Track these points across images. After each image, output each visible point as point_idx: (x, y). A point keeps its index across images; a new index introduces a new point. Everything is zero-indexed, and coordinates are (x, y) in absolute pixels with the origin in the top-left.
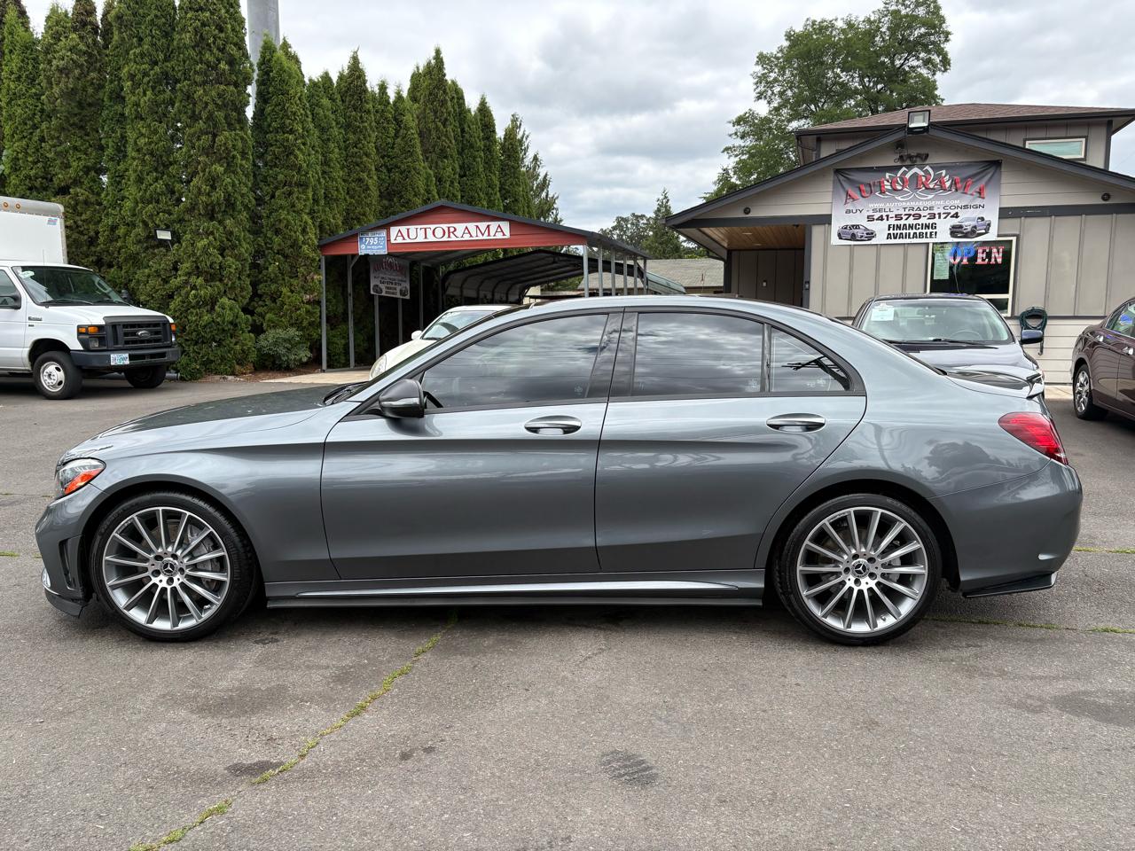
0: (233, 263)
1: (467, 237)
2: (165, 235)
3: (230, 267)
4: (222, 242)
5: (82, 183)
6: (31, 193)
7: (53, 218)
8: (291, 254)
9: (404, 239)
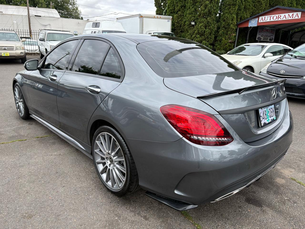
0: (208, 31)
1: (284, 19)
2: (193, 23)
3: (207, 32)
4: (206, 24)
5: (180, 10)
6: (171, 14)
7: (169, 20)
8: (227, 28)
9: (263, 21)
